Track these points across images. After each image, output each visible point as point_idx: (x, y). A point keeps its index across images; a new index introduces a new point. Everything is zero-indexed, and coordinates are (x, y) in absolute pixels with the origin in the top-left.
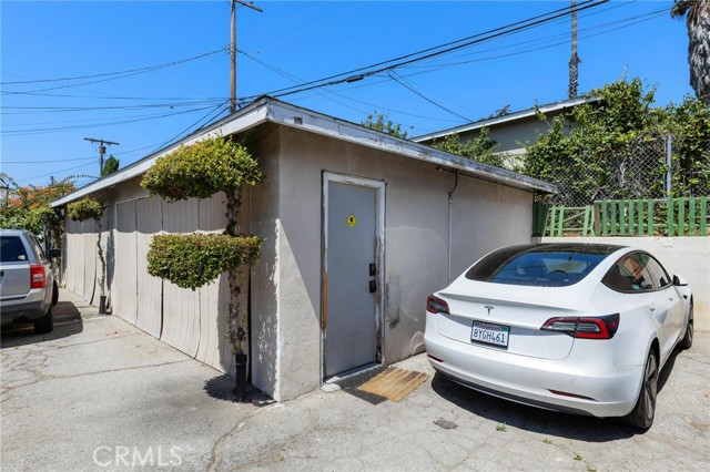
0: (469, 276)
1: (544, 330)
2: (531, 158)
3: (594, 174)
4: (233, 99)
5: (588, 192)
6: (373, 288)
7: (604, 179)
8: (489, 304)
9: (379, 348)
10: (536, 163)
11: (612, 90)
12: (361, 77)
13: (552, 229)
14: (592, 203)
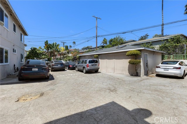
0: (161, 64)
1: (173, 68)
2: (160, 47)
3: (172, 50)
4: (97, 36)
5: (171, 53)
6: (147, 66)
7: (174, 51)
8: (166, 66)
9: (148, 73)
10: (161, 48)
11: (175, 37)
12: (125, 33)
13: (165, 59)
14: (172, 55)
